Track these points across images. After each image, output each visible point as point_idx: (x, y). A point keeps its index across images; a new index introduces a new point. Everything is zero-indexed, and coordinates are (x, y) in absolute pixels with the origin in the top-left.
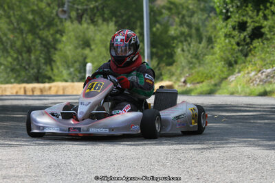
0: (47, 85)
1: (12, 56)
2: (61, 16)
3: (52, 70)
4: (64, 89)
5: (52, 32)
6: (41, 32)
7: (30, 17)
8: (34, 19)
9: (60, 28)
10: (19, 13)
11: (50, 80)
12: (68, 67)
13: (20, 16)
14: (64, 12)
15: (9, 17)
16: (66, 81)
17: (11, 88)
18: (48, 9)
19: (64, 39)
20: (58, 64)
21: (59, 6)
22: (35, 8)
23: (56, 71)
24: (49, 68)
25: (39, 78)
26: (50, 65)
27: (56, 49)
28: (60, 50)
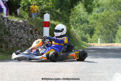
0: (113, 44)
1: (104, 36)
2: (118, 24)
3: (115, 40)
4: (118, 45)
5: (115, 29)
6: (112, 29)
7: (110, 25)
8: (111, 25)
9: (118, 28)
10: (107, 23)
11: (114, 42)
12: (120, 39)
13: (107, 24)
14: (119, 23)
15: (104, 25)
16: (119, 43)
17: (103, 45)
18: (114, 22)
19: (119, 31)
20: (117, 38)
21: (118, 22)
22: (111, 22)
23: (116, 40)
24: (114, 39)
25: (111, 42)
26: (115, 38)
27: (116, 34)
28: (118, 34)
